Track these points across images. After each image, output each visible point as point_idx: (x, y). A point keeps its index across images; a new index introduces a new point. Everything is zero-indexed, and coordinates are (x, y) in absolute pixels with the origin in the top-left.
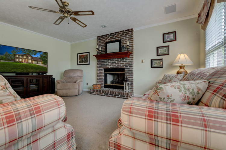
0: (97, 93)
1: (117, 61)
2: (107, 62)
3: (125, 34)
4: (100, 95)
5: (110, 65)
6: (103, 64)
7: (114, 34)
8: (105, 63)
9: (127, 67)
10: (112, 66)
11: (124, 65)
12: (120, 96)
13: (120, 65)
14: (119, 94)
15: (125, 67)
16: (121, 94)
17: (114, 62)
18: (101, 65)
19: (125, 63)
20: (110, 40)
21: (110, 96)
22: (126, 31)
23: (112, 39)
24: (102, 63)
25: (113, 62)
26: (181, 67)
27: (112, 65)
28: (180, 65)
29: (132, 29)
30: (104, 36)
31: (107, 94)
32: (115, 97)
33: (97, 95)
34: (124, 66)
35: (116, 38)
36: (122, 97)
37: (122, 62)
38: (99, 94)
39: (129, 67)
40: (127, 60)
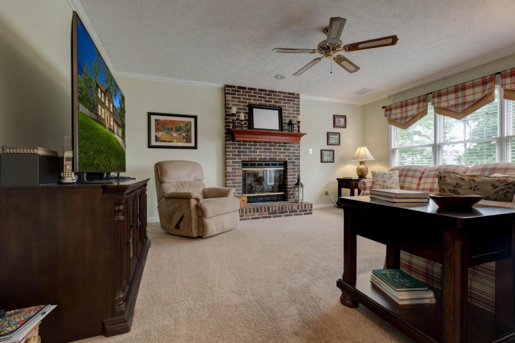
0: (252, 215)
1: (272, 148)
2: (253, 147)
3: (288, 100)
4: (259, 218)
5: (258, 153)
6: (243, 152)
7: (268, 93)
8: (247, 148)
9: (292, 159)
10: (263, 157)
11: (286, 156)
12: (300, 211)
13: (279, 156)
14: (298, 209)
15: (289, 159)
16: (302, 208)
17: (268, 149)
18: (237, 153)
19: (288, 153)
20: (258, 103)
21: (281, 216)
22: (289, 94)
23: (263, 102)
24: (240, 148)
25: (265, 149)
26: (362, 163)
27: (262, 154)
28: (361, 160)
29: (298, 95)
30: (244, 88)
31: (275, 213)
32: (291, 215)
33: (252, 219)
34: (287, 158)
35: (271, 102)
36: (303, 213)
37: (282, 151)
38: (256, 216)
39: (295, 159)
40: (291, 146)
